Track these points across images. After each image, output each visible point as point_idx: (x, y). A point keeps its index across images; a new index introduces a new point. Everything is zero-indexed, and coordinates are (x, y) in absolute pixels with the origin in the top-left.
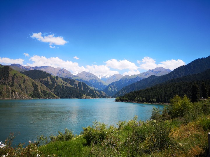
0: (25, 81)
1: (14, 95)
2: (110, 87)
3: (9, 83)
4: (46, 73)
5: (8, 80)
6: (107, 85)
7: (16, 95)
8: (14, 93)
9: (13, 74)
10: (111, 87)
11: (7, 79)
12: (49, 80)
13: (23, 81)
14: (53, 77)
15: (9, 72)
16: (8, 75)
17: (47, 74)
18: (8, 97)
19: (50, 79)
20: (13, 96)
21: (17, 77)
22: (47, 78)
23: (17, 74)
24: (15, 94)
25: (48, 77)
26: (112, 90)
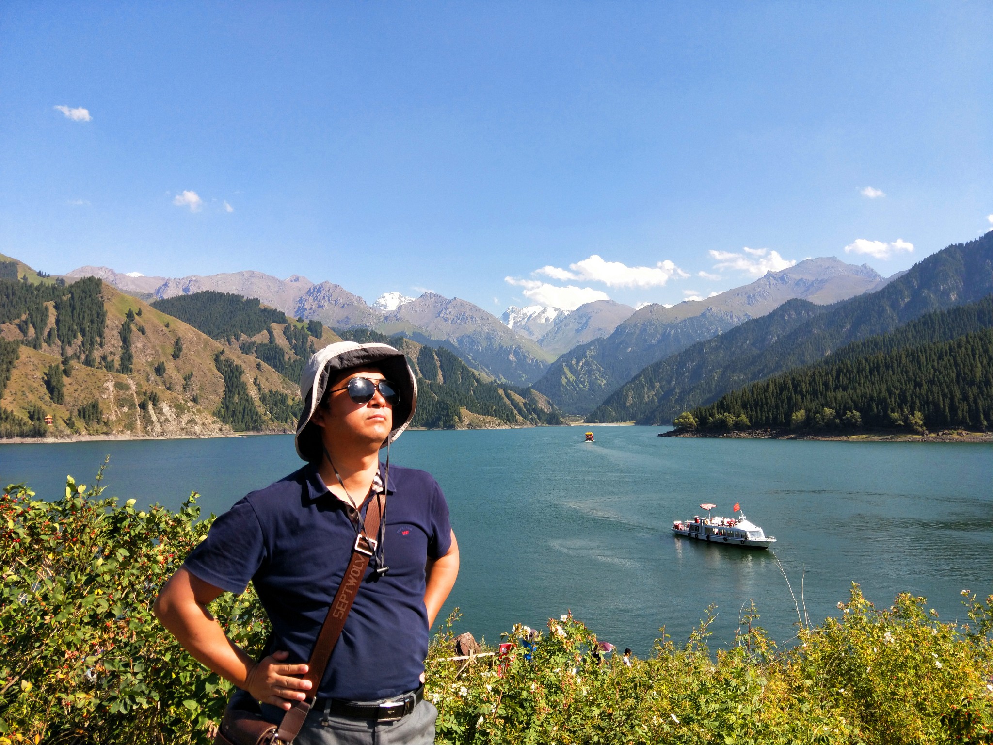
0: (180, 350)
1: (154, 418)
2: (566, 370)
3: (109, 359)
4: (261, 306)
5: (101, 345)
6: (551, 359)
7: (163, 418)
8: (154, 405)
9: (124, 318)
10: (573, 371)
11: (98, 339)
12: (281, 341)
13: (170, 350)
14: (295, 326)
15: (101, 305)
16: (103, 322)
17: (265, 311)
18: (130, 426)
19: (284, 333)
20: (152, 422)
21: (142, 331)
22: (270, 332)
23: (139, 314)
24: (160, 412)
25: (274, 325)
26: (579, 381)
